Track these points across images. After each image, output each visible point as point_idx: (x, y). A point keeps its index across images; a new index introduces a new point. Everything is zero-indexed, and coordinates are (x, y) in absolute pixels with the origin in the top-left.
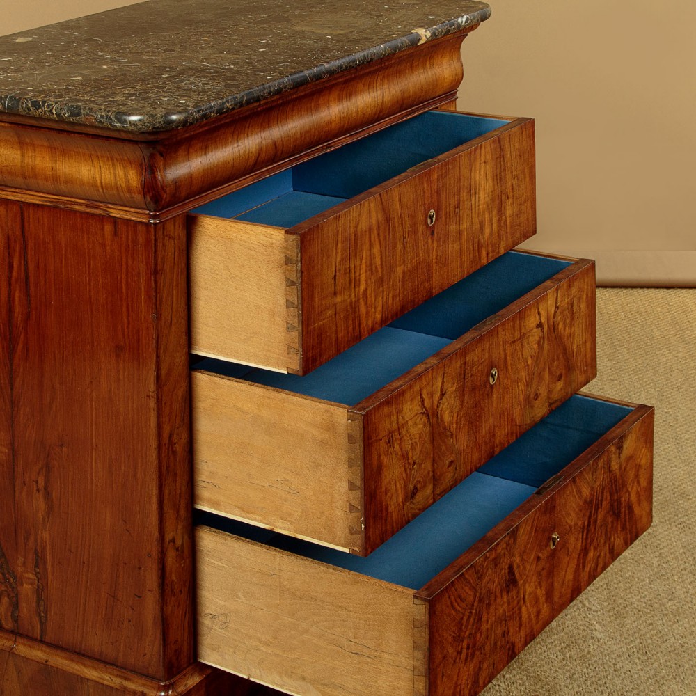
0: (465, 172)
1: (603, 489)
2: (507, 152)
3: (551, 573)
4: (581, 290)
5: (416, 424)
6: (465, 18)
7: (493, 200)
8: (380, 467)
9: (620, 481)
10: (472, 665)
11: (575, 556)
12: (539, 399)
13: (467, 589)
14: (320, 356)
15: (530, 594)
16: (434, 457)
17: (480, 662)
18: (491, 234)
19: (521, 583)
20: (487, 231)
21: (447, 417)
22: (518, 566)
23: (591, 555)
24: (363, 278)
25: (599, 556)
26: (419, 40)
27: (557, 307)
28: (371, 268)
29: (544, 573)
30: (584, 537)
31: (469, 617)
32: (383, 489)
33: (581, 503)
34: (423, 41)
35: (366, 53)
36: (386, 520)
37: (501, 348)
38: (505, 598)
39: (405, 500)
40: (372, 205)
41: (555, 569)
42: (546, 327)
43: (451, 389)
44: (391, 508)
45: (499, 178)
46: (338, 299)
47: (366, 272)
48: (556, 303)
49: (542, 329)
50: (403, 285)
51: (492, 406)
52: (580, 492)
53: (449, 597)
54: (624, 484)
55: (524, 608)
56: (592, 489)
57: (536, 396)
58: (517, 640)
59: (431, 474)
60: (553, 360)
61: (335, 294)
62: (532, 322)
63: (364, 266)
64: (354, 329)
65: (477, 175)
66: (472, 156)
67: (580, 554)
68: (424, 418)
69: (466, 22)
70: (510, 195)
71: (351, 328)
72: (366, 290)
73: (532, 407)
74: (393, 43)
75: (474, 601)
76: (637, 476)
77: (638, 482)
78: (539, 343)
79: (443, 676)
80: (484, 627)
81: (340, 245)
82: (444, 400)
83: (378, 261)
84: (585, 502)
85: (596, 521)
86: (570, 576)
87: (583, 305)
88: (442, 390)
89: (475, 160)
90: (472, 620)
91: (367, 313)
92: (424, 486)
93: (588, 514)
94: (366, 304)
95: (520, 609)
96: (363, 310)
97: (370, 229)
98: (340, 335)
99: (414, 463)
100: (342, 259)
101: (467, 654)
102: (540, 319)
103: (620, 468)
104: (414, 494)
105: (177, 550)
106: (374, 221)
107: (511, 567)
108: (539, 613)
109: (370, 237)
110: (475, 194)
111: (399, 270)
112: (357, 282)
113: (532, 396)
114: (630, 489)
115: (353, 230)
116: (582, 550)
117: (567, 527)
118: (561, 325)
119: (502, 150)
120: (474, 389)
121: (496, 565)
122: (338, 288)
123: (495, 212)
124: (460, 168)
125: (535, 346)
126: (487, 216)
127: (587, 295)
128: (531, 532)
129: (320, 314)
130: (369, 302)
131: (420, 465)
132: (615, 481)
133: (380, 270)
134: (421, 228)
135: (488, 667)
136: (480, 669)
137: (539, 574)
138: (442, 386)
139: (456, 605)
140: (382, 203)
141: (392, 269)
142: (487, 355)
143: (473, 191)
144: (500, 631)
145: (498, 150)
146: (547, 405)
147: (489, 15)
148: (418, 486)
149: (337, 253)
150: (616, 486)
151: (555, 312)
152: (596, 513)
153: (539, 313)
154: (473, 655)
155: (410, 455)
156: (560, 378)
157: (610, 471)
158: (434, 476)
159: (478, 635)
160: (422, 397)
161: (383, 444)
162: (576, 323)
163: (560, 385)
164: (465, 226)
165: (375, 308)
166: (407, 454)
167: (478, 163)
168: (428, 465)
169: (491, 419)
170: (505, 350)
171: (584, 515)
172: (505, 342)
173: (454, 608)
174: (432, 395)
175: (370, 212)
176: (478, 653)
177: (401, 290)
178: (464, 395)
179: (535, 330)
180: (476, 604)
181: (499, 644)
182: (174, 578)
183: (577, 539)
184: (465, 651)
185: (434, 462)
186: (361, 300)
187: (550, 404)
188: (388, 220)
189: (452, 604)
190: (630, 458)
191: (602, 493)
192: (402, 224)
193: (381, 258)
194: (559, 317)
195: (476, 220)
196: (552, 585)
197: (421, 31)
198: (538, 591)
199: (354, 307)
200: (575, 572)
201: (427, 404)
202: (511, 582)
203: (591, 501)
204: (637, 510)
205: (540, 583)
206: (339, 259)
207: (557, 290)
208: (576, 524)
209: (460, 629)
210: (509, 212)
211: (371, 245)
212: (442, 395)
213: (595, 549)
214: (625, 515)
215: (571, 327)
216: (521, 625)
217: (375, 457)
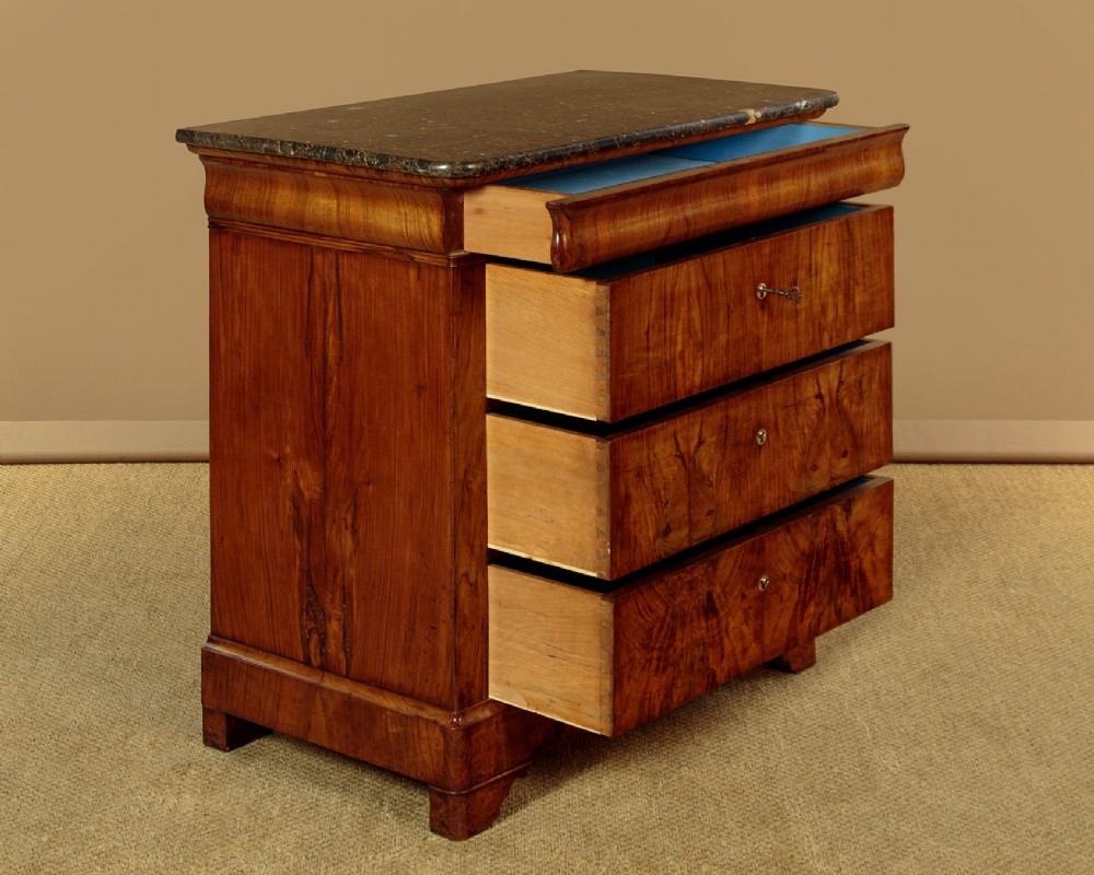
0: (804, 250)
1: (826, 547)
2: (857, 235)
3: (759, 615)
4: (872, 370)
5: (669, 465)
6: (804, 103)
7: (838, 284)
8: (628, 497)
9: (849, 545)
10: (665, 678)
11: (791, 605)
12: (819, 470)
13: (657, 602)
14: (630, 407)
15: (734, 628)
16: (690, 501)
17: (674, 678)
18: (835, 319)
19: (722, 613)
20: (830, 315)
21: (705, 466)
22: (719, 597)
23: (812, 609)
24: (679, 338)
25: (822, 614)
26: (747, 120)
27: (841, 383)
28: (689, 331)
29: (751, 612)
30: (803, 589)
31: (660, 630)
32: (632, 520)
33: (798, 554)
34: (752, 121)
35: (684, 126)
36: (635, 550)
37: (771, 411)
38: (703, 624)
39: (657, 536)
40: (692, 269)
41: (766, 612)
42: (827, 400)
43: (711, 439)
44: (641, 540)
45: (847, 261)
46: (651, 355)
47: (683, 333)
48: (840, 378)
49: (823, 401)
50: (727, 353)
51: (760, 466)
52: (795, 543)
53: (637, 604)
54: (854, 549)
55: (726, 640)
56: (812, 543)
57: (815, 467)
58: (718, 670)
59: (687, 518)
60: (837, 435)
61: (648, 349)
62: (810, 390)
63: (680, 327)
64: (669, 387)
65: (819, 255)
66: (813, 236)
67: (796, 606)
68: (679, 461)
69: (806, 106)
70: (861, 281)
71: (665, 386)
72: (683, 351)
73: (810, 477)
74: (717, 120)
75: (666, 616)
76: (871, 544)
77: (873, 551)
78: (818, 414)
79: (630, 677)
80: (678, 644)
81: (654, 303)
82: (702, 447)
83: (697, 325)
84: (803, 554)
85: (817, 578)
86: (784, 623)
87: (875, 386)
88: (700, 439)
89: (817, 239)
90: (663, 634)
91: (684, 375)
92: (679, 527)
93: (806, 567)
94: (683, 365)
95: (721, 639)
96: (679, 369)
97: (689, 292)
98: (652, 390)
99: (667, 503)
100: (656, 317)
101: (658, 666)
102: (819, 389)
103: (849, 531)
104: (667, 531)
105: (471, 585)
106: (693, 284)
107: (710, 595)
108: (745, 650)
109: (689, 299)
110: (817, 274)
111: (723, 338)
112: (673, 343)
113: (809, 466)
114: (862, 556)
115: (669, 290)
116: (798, 602)
117: (780, 574)
118: (846, 401)
119: (850, 232)
120: (737, 444)
121: (692, 588)
122: (651, 344)
123: (840, 297)
124: (798, 245)
125: (814, 417)
126: (830, 300)
127: (880, 376)
128: (734, 567)
129: (630, 365)
130: (686, 364)
131: (674, 505)
132: (843, 543)
133: (700, 335)
134: (749, 301)
135: (683, 685)
136: (673, 684)
137: (746, 612)
138: (701, 431)
139: (643, 612)
140: (704, 268)
141: (714, 335)
142: (753, 414)
143: (813, 272)
144: (698, 653)
145: (846, 233)
146: (828, 479)
147: (836, 103)
148: (672, 526)
149: (650, 309)
150: (843, 548)
151: (839, 386)
152: (817, 569)
153: (818, 384)
154: (665, 669)
155: (662, 493)
156: (845, 454)
157: (835, 531)
158: (690, 519)
159: (671, 651)
160: (676, 440)
161: (631, 476)
162: (866, 402)
163: (844, 462)
164: (803, 305)
165: (694, 371)
166: (659, 492)
167: (820, 241)
168: (683, 508)
169: (758, 479)
170: (775, 413)
171: (802, 568)
172: (775, 406)
173: (643, 617)
174: (687, 441)
175: (689, 275)
176: (670, 669)
177: (725, 359)
178: (725, 449)
179: (813, 400)
180: (668, 619)
181: (696, 667)
182: (467, 612)
183: (793, 589)
184: (654, 662)
185: (690, 506)
186: (677, 360)
187: (832, 479)
188: (709, 285)
189: (639, 611)
190: (860, 524)
191: (825, 551)
192: (726, 292)
193: (702, 323)
194: (843, 393)
195: (817, 302)
196: (762, 626)
197: (751, 112)
198: (745, 628)
199: (669, 366)
200: (791, 621)
201: (683, 448)
202: (710, 609)
203: (810, 556)
204: (871, 580)
205: (746, 620)
206: (652, 316)
207: (841, 365)
208: (791, 574)
209: (650, 638)
210: (858, 299)
211: (690, 309)
212: (701, 443)
213: (817, 605)
214: (855, 580)
215: (858, 405)
216: (723, 656)
217: (623, 487)
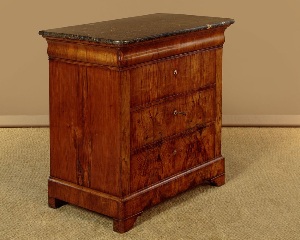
1: (194, 143)
2: (205, 57)
3: (174, 161)
4: (209, 95)
5: (148, 120)
6: (224, 22)
7: (199, 71)
8: (135, 128)
9: (201, 142)
10: (145, 177)
11: (183, 159)
12: (192, 122)
13: (143, 157)
14: (136, 103)
15: (166, 164)
16: (154, 130)
18: (198, 81)
19: (162, 160)
20: (196, 79)
21: (158, 120)
22: (162, 156)
23: (190, 160)
24: (151, 85)
25: (193, 161)
27: (200, 98)
28: (154, 83)
30: (187, 154)
31: (144, 164)
32: (136, 134)
33: (185, 144)
34: (209, 28)
36: (137, 143)
37: (178, 106)
38: (157, 163)
39: (144, 139)
40: (154, 66)
41: (176, 160)
42: (195, 103)
43: (160, 113)
44: (139, 140)
45: (201, 65)
46: (142, 90)
48: (200, 96)
49: (194, 103)
50: (165, 89)
51: (175, 120)
52: (185, 142)
53: (137, 157)
54: (202, 143)
55: (164, 168)
56: (190, 142)
58: (161, 176)
59: (153, 134)
60: (198, 112)
61: (141, 88)
62: (190, 100)
63: (151, 82)
64: (147, 98)
65: (193, 63)
66: (191, 58)
67: (185, 158)
68: (151, 119)
70: (205, 70)
72: (152, 89)
73: (190, 124)
76: (208, 142)
77: (208, 144)
78: (193, 107)
79: (135, 177)
80: (149, 168)
81: (143, 75)
83: (156, 81)
84: (187, 144)
85: (191, 151)
86: (181, 163)
87: (210, 99)
88: (157, 112)
90: (145, 165)
91: (152, 95)
92: (151, 137)
93: (188, 148)
94: (152, 92)
95: (162, 167)
96: (151, 93)
97: (154, 72)
98: (143, 99)
99: (147, 130)
100: (144, 79)
101: (143, 174)
102: (193, 100)
103: (201, 138)
104: (147, 138)
106: (155, 70)
107: (159, 155)
108: (169, 170)
109: (154, 74)
110: (192, 68)
111: (164, 85)
112: (149, 86)
113: (190, 121)
114: (205, 145)
115: (147, 72)
116: (186, 157)
117: (180, 150)
118: (201, 103)
119: (203, 58)
120: (168, 114)
121: (153, 153)
122: (142, 86)
123: (199, 74)
124: (187, 60)
125: (191, 107)
126: (196, 75)
127: (211, 96)
128: (166, 148)
129: (136, 92)
130: (153, 92)
131: (149, 131)
132: (199, 142)
133: (157, 84)
134: (172, 75)
135: (151, 180)
136: (148, 179)
137: (170, 160)
138: (157, 111)
140: (158, 66)
141: (161, 84)
142: (173, 106)
143: (191, 67)
144: (155, 171)
145: (201, 57)
146: (195, 124)
148: (149, 136)
149: (142, 77)
151: (199, 99)
152: (191, 149)
153: (193, 98)
154: (145, 175)
155: (146, 127)
156: (200, 118)
157: (197, 139)
159: (147, 170)
160: (150, 113)
161: (136, 123)
162: (207, 104)
163: (200, 120)
164: (188, 76)
165: (155, 94)
166: (145, 127)
167: (193, 60)
168: (152, 132)
169: (174, 124)
170: (180, 106)
172: (180, 104)
173: (138, 160)
174: (153, 113)
175: (153, 67)
176: (147, 175)
177: (164, 91)
178: (165, 116)
179: (191, 103)
180: (146, 162)
181: (155, 175)
183: (184, 154)
184: (142, 173)
186: (150, 91)
187: (197, 124)
188: (160, 71)
190: (204, 137)
191: (194, 144)
192: (165, 72)
194: (200, 101)
195: (192, 76)
196: (175, 164)
197: (208, 25)
198: (169, 164)
199: (148, 93)
200: (183, 163)
201: (152, 115)
202: (159, 159)
203: (189, 145)
204: (208, 152)
205: (170, 162)
206: (143, 79)
207: (200, 93)
208: (183, 150)
209: (141, 167)
210: (204, 75)
211: (154, 77)
212: (157, 114)
213: (191, 159)
214: (203, 152)
215: (205, 104)
216: (163, 172)
217: (134, 125)
